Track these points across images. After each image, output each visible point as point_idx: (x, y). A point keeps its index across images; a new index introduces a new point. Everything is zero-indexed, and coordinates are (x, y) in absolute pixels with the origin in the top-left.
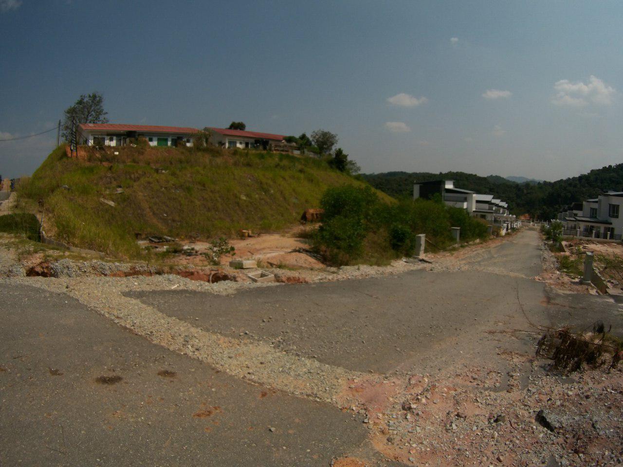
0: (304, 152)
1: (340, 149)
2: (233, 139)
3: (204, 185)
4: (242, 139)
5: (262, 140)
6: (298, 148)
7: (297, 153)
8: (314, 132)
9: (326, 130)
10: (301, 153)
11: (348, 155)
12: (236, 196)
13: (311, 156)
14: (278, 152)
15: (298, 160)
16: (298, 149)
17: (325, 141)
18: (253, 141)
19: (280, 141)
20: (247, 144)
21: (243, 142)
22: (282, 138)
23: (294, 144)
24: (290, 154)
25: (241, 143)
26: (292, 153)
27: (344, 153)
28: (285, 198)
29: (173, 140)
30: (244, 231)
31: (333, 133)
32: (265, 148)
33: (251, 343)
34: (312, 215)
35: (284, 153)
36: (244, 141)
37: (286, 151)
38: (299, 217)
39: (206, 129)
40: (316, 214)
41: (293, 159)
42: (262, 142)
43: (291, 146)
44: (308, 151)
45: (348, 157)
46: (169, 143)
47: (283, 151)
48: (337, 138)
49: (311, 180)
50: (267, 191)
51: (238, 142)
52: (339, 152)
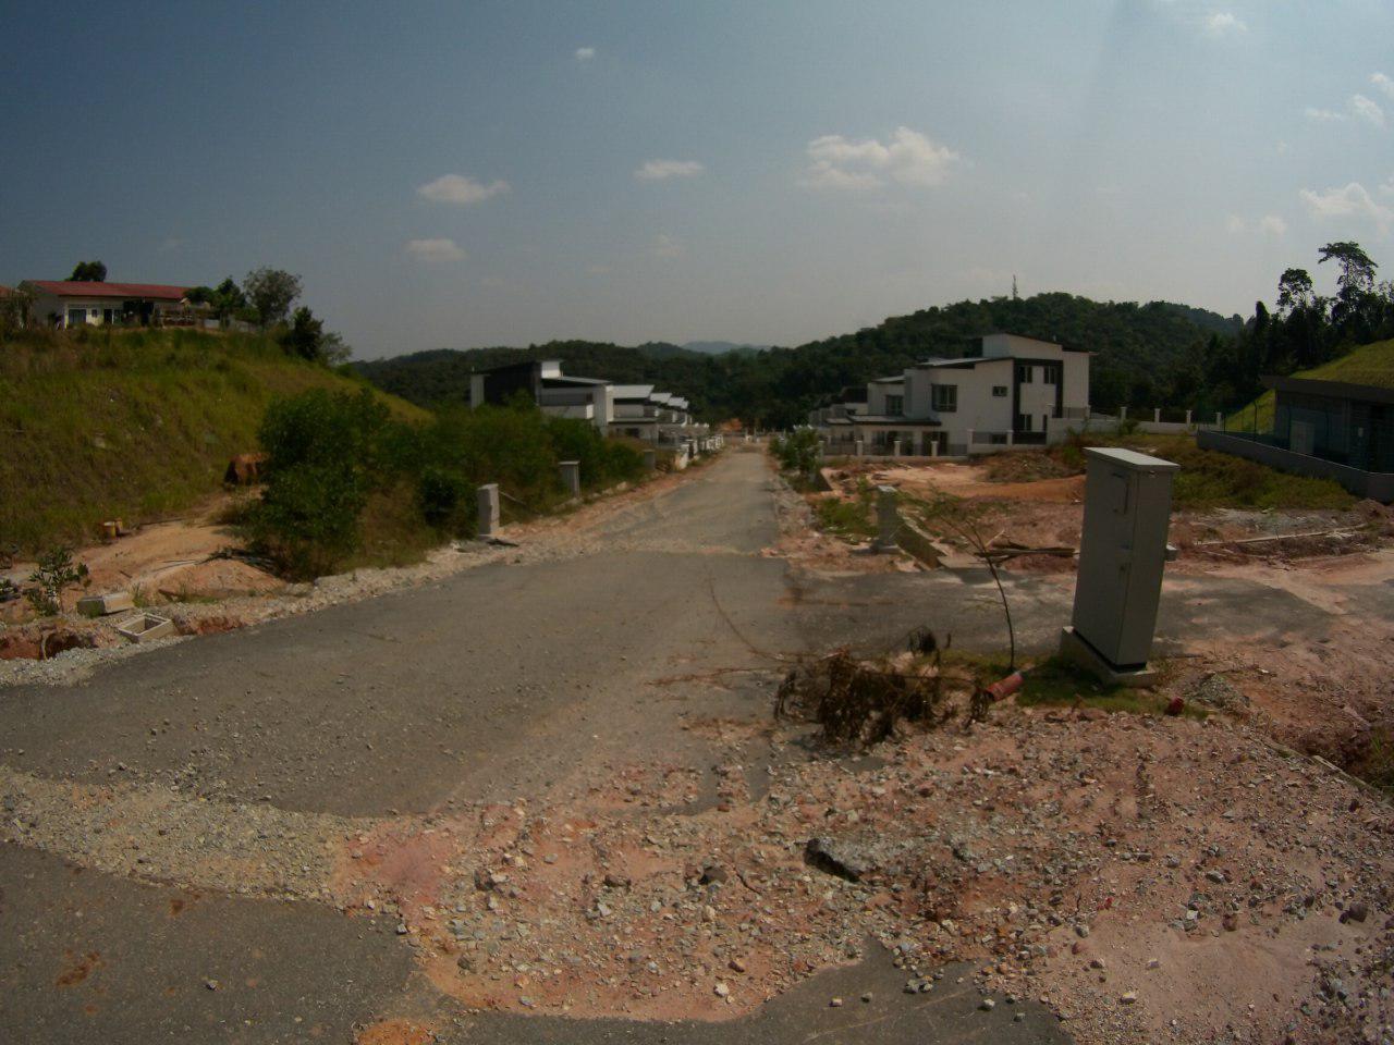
0: (228, 323)
1: (305, 310)
2: (80, 305)
3: (18, 425)
4: (98, 303)
5: (139, 300)
6: (215, 313)
7: (212, 325)
9: (276, 268)
10: (221, 324)
11: (323, 321)
12: (85, 443)
13: (243, 330)
14: (172, 327)
15: (215, 340)
16: (216, 316)
17: (275, 292)
18: (119, 305)
19: (178, 300)
20: (107, 314)
21: (98, 309)
22: (180, 294)
23: (206, 305)
24: (199, 329)
25: (95, 313)
26: (203, 325)
27: (315, 316)
28: (186, 434)
30: (107, 524)
31: (291, 271)
32: (145, 322)
33: (134, 789)
34: (249, 467)
35: (184, 328)
36: (100, 307)
37: (190, 323)
38: (221, 476)
39: (24, 285)
40: (257, 464)
41: (204, 340)
42: (139, 307)
43: (198, 312)
44: (237, 319)
45: (323, 325)
47: (182, 323)
48: (299, 285)
49: (242, 388)
50: (148, 423)
51: (89, 311)
52: (305, 315)
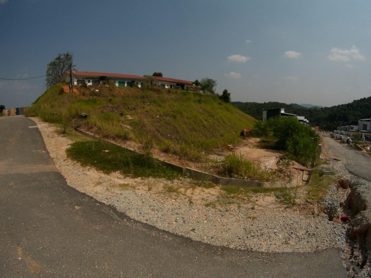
0: (205, 92)
1: (226, 90)
2: (163, 83)
5: (181, 83)
7: (201, 92)
8: (203, 79)
9: (210, 78)
10: (203, 92)
11: (230, 93)
13: (209, 94)
14: (192, 91)
16: (202, 90)
17: (208, 85)
18: (174, 84)
19: (191, 85)
20: (171, 86)
22: (191, 83)
23: (199, 87)
24: (198, 93)
25: (168, 86)
26: (199, 91)
27: (228, 92)
29: (128, 83)
31: (214, 79)
32: (183, 88)
34: (247, 132)
35: (196, 92)
36: (169, 84)
37: (196, 91)
39: (145, 76)
41: (200, 95)
42: (181, 85)
43: (198, 88)
44: (207, 91)
46: (126, 85)
47: (194, 91)
48: (216, 83)
51: (166, 85)
52: (225, 92)
